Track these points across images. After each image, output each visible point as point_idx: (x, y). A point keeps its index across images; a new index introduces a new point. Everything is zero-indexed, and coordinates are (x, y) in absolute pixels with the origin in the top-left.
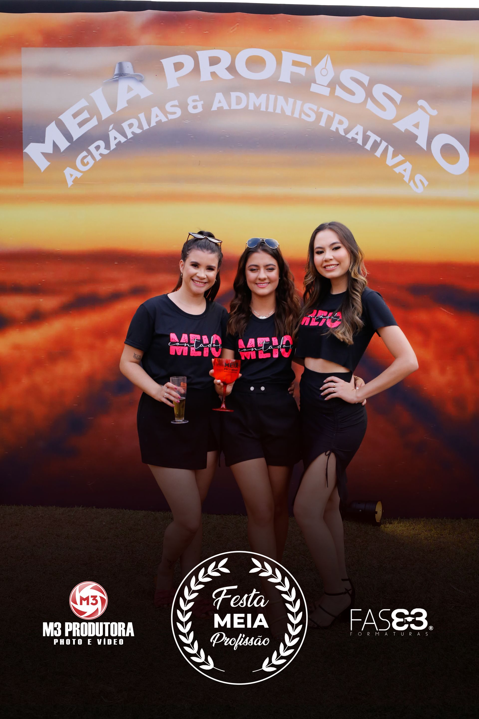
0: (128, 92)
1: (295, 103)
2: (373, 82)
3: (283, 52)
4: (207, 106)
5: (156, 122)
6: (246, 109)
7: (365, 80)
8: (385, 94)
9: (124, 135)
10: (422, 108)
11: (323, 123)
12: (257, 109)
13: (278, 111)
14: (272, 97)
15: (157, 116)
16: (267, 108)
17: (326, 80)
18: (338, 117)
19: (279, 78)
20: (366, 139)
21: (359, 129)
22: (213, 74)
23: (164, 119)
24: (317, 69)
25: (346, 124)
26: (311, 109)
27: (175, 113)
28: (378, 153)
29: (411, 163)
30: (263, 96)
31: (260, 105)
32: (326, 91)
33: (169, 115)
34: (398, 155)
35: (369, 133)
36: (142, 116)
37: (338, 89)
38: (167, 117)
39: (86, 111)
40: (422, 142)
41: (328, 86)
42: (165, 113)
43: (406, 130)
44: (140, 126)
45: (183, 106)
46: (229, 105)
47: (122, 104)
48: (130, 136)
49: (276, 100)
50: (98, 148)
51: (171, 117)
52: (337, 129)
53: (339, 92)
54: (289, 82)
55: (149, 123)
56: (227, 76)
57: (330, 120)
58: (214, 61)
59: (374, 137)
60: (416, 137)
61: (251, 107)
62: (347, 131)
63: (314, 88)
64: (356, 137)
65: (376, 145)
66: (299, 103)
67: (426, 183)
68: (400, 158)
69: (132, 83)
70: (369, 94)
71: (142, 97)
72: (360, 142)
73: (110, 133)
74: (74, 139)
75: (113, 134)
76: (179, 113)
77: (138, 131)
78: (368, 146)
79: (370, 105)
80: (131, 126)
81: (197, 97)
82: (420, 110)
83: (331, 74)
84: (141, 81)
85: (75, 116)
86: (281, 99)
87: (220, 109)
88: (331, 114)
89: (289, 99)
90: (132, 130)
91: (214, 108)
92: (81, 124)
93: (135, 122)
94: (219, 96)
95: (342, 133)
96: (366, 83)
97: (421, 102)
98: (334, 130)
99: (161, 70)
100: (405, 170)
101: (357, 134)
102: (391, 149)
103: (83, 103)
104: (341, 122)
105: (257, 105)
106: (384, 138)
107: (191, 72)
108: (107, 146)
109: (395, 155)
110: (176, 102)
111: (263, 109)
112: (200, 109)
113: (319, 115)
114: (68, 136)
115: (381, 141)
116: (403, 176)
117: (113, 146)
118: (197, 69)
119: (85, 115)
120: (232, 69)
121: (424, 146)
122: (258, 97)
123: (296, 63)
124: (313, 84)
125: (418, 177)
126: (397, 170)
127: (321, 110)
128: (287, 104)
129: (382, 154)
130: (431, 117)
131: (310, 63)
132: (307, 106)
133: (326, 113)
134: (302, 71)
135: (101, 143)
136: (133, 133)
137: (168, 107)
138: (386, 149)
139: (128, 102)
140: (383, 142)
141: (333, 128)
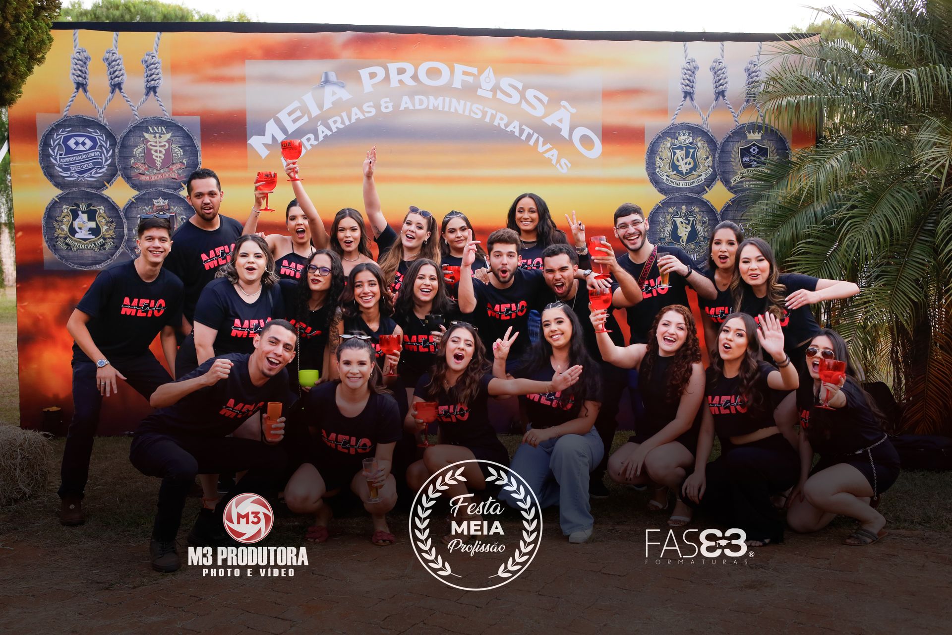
0: (332, 95)
1: (465, 105)
2: (525, 88)
3: (456, 65)
4: (396, 107)
5: (356, 119)
6: (427, 109)
7: (520, 86)
8: (535, 97)
9: (330, 130)
10: (564, 107)
11: (487, 120)
12: (436, 109)
13: (452, 110)
14: (447, 99)
15: (356, 115)
16: (443, 108)
17: (489, 86)
18: (499, 115)
19: (452, 84)
20: (521, 131)
21: (516, 124)
22: (400, 81)
23: (362, 117)
24: (482, 78)
25: (506, 120)
26: (477, 108)
27: (371, 112)
28: (532, 142)
29: (557, 150)
30: (440, 99)
31: (438, 105)
32: (490, 95)
33: (365, 114)
34: (547, 144)
35: (524, 127)
36: (344, 115)
37: (499, 93)
38: (364, 115)
39: (299, 111)
40: (565, 133)
41: (491, 90)
42: (363, 112)
43: (553, 124)
44: (343, 122)
45: (377, 107)
46: (414, 105)
47: (327, 105)
48: (335, 130)
49: (450, 102)
50: (309, 140)
51: (367, 115)
52: (499, 124)
53: (500, 95)
54: (461, 87)
55: (350, 120)
56: (412, 83)
57: (493, 117)
58: (401, 71)
59: (527, 130)
60: (560, 130)
61: (431, 108)
62: (507, 126)
63: (480, 92)
64: (513, 130)
65: (529, 136)
66: (469, 104)
67: (569, 165)
68: (548, 146)
69: (336, 89)
70: (523, 97)
71: (344, 99)
72: (517, 134)
73: (318, 128)
74: (289, 133)
75: (321, 128)
76: (373, 112)
77: (342, 126)
78: (523, 137)
79: (524, 105)
80: (335, 122)
81: (388, 100)
82: (562, 109)
83: (493, 82)
84: (343, 87)
85: (290, 114)
86: (454, 101)
87: (407, 109)
88: (494, 112)
89: (461, 101)
90: (336, 125)
91: (402, 108)
92: (294, 121)
93: (338, 119)
94: (406, 99)
95: (503, 127)
96: (520, 87)
97: (563, 103)
98: (497, 125)
99: (359, 78)
100: (553, 156)
101: (514, 128)
102: (541, 139)
103: (296, 104)
104: (501, 119)
105: (436, 105)
106: (535, 130)
107: (383, 80)
108: (317, 138)
109: (544, 143)
110: (371, 104)
111: (440, 108)
112: (390, 109)
113: (484, 114)
114: (284, 130)
115: (533, 133)
116: (552, 160)
117: (321, 138)
118: (387, 78)
119: (298, 114)
120: (415, 77)
121: (567, 137)
122: (436, 99)
123: (465, 73)
124: (479, 90)
125: (563, 161)
126: (547, 155)
127: (486, 109)
128: (459, 105)
129: (534, 143)
130: (572, 114)
131: (476, 73)
132: (475, 107)
133: (490, 112)
134: (470, 79)
135: (311, 136)
136: (337, 128)
137: (365, 107)
138: (537, 139)
139: (333, 103)
140: (535, 134)
141: (496, 123)
